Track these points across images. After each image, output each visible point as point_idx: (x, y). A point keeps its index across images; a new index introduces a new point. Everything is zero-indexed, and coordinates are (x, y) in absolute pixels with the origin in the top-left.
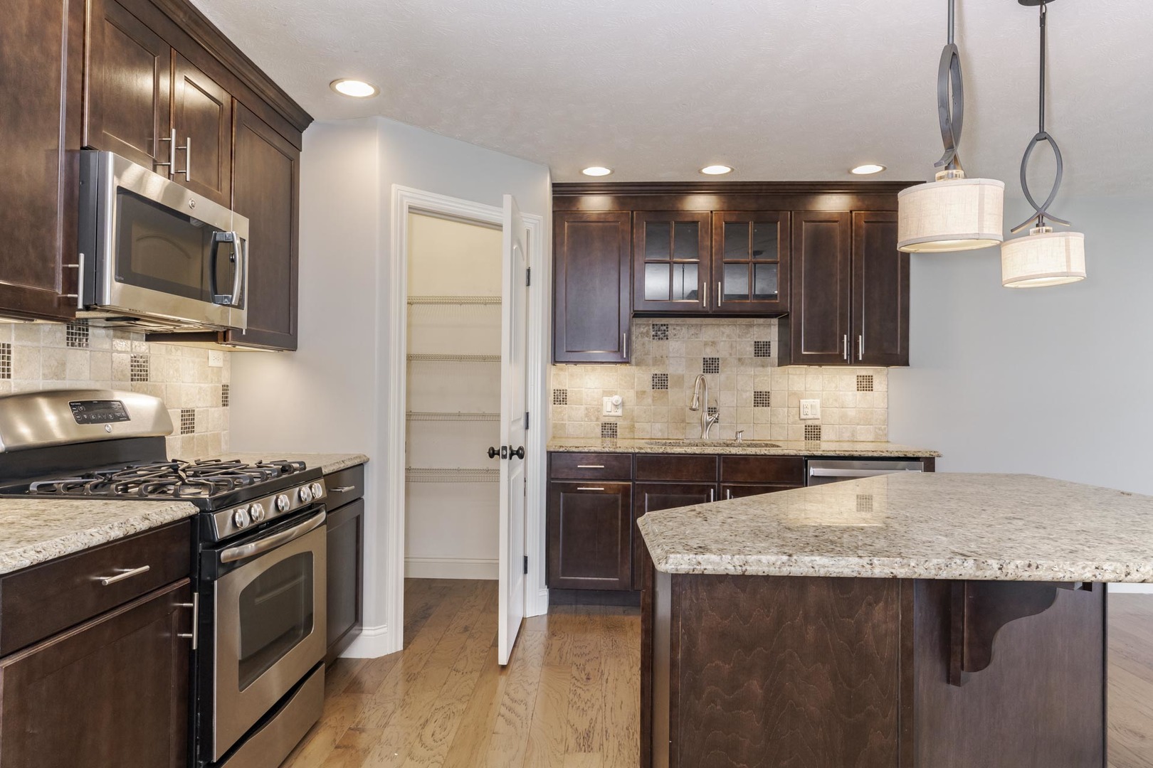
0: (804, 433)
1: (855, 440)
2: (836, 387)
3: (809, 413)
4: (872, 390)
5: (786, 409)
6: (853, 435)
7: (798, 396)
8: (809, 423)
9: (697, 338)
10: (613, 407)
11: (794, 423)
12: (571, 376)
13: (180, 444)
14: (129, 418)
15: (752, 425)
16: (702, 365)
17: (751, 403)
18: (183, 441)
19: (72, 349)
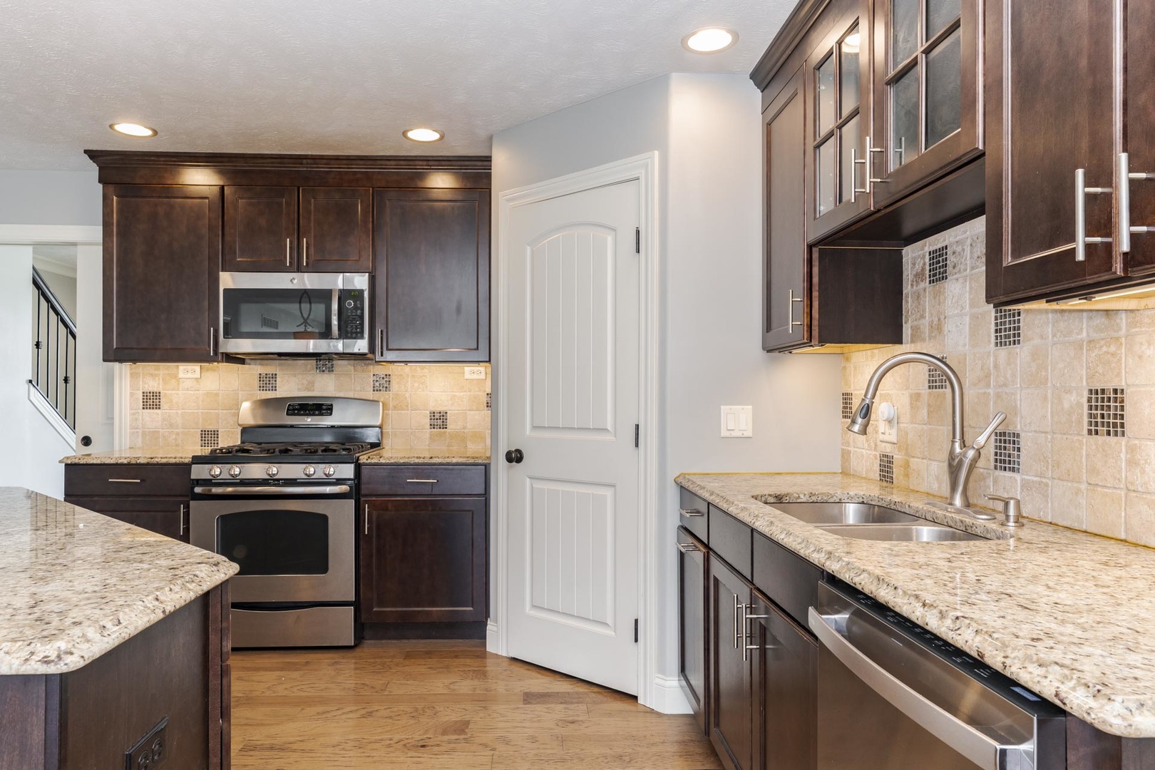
12: (855, 368)
13: (428, 436)
14: (331, 414)
15: (1083, 487)
16: (993, 328)
17: (1080, 422)
18: (431, 434)
19: (320, 375)
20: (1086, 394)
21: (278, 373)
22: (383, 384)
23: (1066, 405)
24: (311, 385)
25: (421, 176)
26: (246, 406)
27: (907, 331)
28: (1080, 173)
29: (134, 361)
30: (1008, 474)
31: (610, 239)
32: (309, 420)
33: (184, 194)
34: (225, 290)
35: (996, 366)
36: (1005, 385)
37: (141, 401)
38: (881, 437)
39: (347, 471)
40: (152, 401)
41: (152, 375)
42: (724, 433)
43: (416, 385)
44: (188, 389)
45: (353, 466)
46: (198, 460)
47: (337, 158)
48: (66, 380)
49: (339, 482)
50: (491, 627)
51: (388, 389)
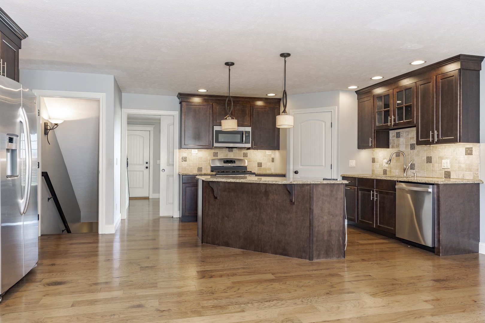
0: (444, 175)
1: (465, 178)
2: (457, 154)
3: (445, 166)
4: (472, 155)
5: (437, 164)
6: (464, 176)
7: (441, 158)
8: (446, 170)
9: (408, 136)
10: (385, 164)
11: (440, 170)
12: (376, 153)
13: (257, 169)
14: (235, 163)
15: (426, 171)
16: (410, 147)
17: (425, 161)
18: (258, 168)
19: (229, 152)
20: (426, 157)
21: (218, 152)
22: (245, 155)
23: (423, 159)
24: (227, 155)
27: (390, 146)
28: (431, 131)
30: (412, 170)
31: (324, 124)
32: (230, 165)
34: (215, 131)
35: (410, 153)
36: (412, 156)
37: (181, 159)
38: (384, 166)
40: (184, 159)
41: (184, 152)
42: (350, 166)
43: (254, 155)
44: (194, 156)
47: (243, 97)
51: (247, 157)
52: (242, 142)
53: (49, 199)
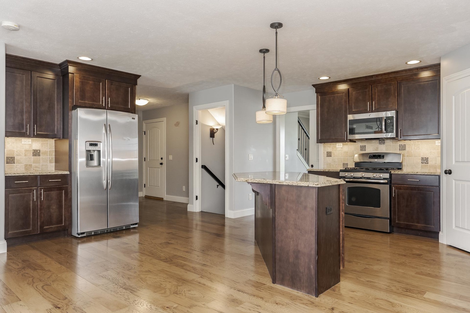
13: (420, 166)
14: (384, 158)
18: (422, 166)
19: (380, 145)
21: (366, 145)
22: (403, 148)
24: (377, 148)
25: (416, 74)
26: (356, 156)
29: (324, 143)
32: (376, 160)
33: (338, 92)
34: (349, 120)
37: (326, 154)
39: (387, 176)
40: (329, 154)
41: (329, 147)
43: (416, 148)
44: (339, 151)
45: (389, 174)
46: (341, 171)
48: (306, 149)
49: (384, 179)
50: (441, 234)
51: (405, 149)
52: (381, 132)
53: (218, 186)
